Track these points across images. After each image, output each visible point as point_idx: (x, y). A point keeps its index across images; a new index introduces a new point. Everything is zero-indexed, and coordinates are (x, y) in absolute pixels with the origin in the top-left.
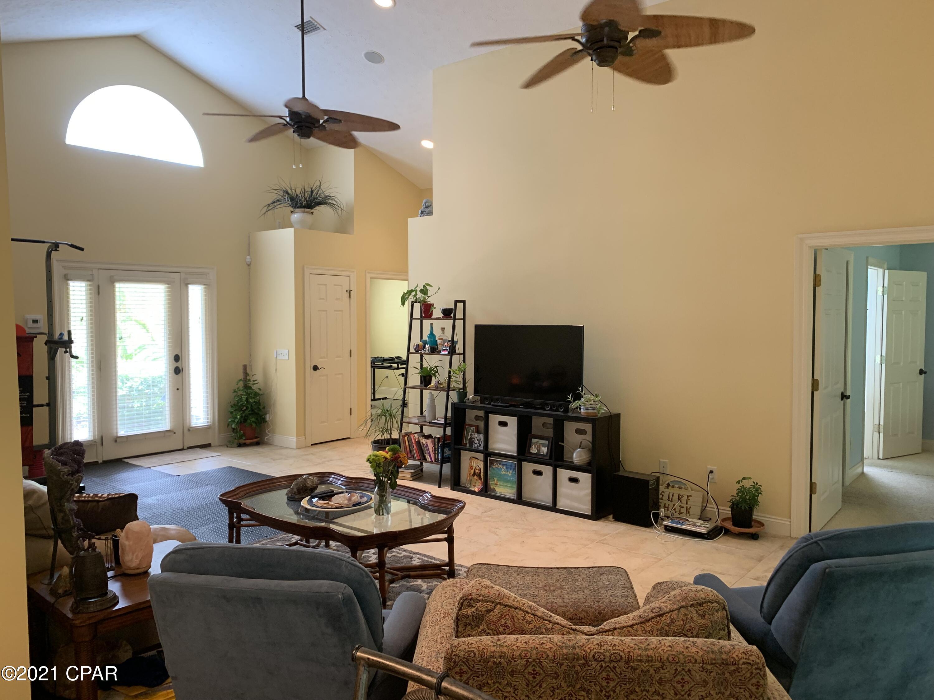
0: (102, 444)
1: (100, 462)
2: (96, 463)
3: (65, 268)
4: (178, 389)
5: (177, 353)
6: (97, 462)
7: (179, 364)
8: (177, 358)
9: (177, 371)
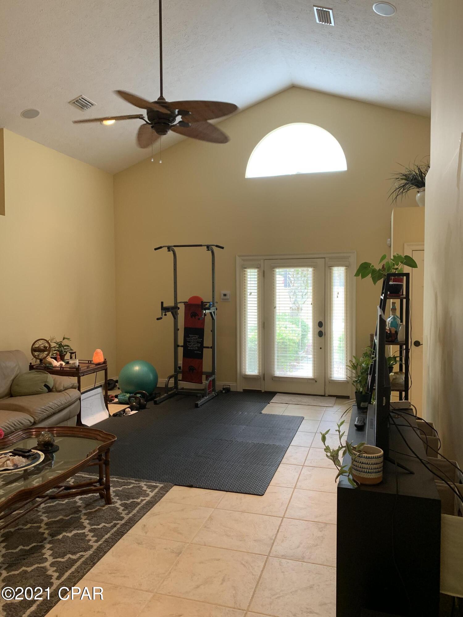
0: (264, 380)
1: (262, 392)
2: (259, 392)
3: (244, 260)
4: (321, 348)
5: (320, 321)
6: (261, 391)
7: (322, 329)
8: (320, 324)
9: (321, 334)
